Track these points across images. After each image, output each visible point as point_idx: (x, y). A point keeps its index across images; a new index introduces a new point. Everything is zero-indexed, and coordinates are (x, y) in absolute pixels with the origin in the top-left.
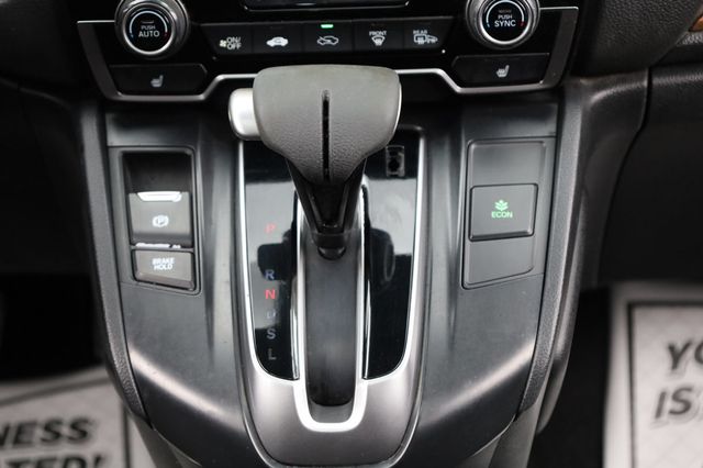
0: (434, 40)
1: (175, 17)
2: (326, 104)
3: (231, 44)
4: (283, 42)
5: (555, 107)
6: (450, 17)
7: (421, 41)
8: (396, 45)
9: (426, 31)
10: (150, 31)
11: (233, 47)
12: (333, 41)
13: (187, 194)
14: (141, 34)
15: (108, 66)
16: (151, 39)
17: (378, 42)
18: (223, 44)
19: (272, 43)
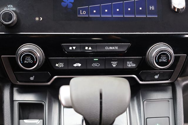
0: (134, 65)
1: (39, 55)
2: (101, 95)
3: (60, 65)
4: (79, 65)
5: (171, 87)
6: (141, 57)
7: (130, 66)
8: (121, 67)
9: (132, 62)
10: (29, 60)
11: (61, 66)
12: (98, 65)
13: (42, 120)
14: (25, 62)
15: (14, 73)
16: (29, 63)
17: (114, 66)
18: (57, 65)
19: (75, 65)
